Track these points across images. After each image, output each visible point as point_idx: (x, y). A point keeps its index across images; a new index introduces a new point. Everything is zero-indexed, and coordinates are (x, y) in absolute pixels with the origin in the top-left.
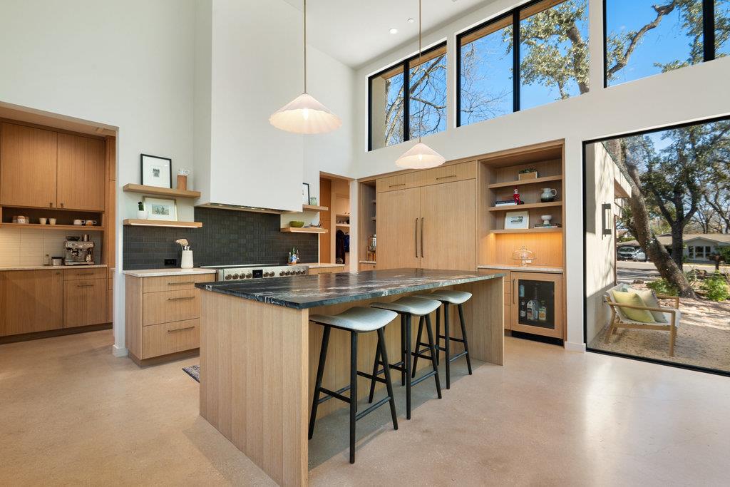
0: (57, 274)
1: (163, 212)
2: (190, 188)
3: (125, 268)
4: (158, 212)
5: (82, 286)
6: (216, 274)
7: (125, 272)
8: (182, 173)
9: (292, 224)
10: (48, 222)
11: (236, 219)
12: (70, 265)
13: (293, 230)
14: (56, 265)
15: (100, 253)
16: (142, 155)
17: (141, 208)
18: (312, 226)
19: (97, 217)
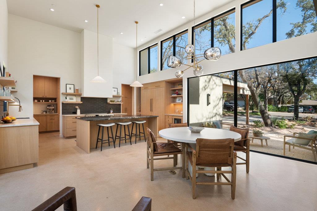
0: (45, 116)
1: (72, 99)
2: (79, 92)
3: (62, 114)
4: (71, 99)
5: (51, 119)
6: (85, 116)
7: (62, 115)
8: (77, 88)
9: (111, 101)
10: (42, 101)
11: (93, 100)
12: (48, 113)
13: (111, 103)
14: (44, 113)
15: (56, 110)
16: (66, 84)
17: (66, 99)
18: (118, 101)
19: (55, 99)
